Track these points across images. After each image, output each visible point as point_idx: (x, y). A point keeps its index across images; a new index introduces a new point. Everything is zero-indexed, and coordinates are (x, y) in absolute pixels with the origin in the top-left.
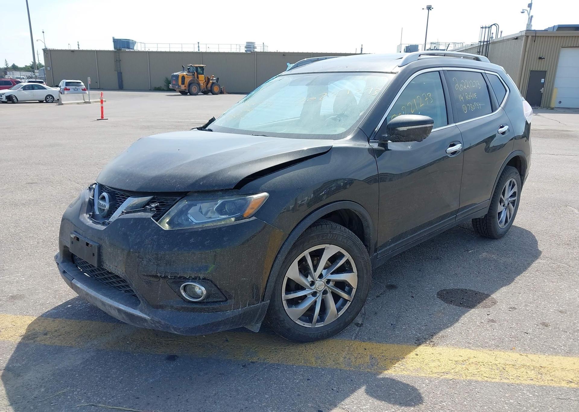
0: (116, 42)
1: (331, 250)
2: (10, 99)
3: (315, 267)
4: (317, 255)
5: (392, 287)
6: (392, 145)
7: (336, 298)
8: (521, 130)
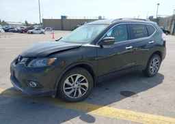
0: (62, 17)
1: (79, 76)
2: (32, 33)
3: (74, 80)
4: (75, 77)
5: (107, 89)
6: (105, 47)
7: (82, 90)
8: (162, 43)
